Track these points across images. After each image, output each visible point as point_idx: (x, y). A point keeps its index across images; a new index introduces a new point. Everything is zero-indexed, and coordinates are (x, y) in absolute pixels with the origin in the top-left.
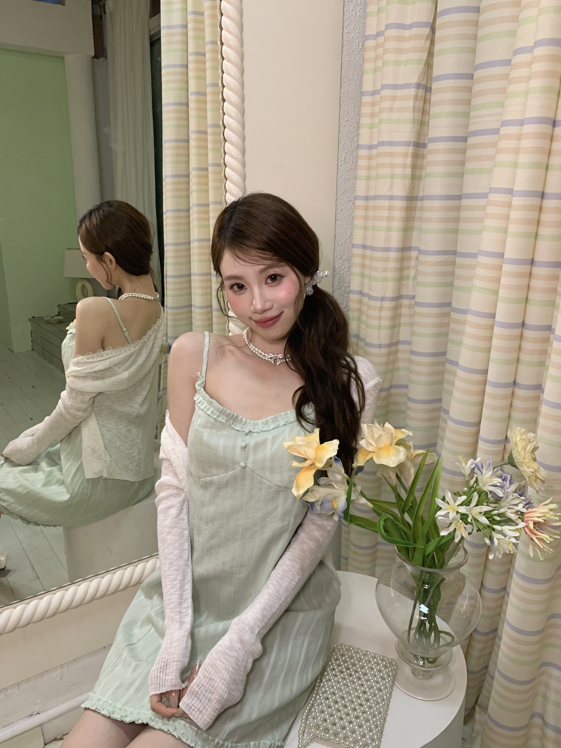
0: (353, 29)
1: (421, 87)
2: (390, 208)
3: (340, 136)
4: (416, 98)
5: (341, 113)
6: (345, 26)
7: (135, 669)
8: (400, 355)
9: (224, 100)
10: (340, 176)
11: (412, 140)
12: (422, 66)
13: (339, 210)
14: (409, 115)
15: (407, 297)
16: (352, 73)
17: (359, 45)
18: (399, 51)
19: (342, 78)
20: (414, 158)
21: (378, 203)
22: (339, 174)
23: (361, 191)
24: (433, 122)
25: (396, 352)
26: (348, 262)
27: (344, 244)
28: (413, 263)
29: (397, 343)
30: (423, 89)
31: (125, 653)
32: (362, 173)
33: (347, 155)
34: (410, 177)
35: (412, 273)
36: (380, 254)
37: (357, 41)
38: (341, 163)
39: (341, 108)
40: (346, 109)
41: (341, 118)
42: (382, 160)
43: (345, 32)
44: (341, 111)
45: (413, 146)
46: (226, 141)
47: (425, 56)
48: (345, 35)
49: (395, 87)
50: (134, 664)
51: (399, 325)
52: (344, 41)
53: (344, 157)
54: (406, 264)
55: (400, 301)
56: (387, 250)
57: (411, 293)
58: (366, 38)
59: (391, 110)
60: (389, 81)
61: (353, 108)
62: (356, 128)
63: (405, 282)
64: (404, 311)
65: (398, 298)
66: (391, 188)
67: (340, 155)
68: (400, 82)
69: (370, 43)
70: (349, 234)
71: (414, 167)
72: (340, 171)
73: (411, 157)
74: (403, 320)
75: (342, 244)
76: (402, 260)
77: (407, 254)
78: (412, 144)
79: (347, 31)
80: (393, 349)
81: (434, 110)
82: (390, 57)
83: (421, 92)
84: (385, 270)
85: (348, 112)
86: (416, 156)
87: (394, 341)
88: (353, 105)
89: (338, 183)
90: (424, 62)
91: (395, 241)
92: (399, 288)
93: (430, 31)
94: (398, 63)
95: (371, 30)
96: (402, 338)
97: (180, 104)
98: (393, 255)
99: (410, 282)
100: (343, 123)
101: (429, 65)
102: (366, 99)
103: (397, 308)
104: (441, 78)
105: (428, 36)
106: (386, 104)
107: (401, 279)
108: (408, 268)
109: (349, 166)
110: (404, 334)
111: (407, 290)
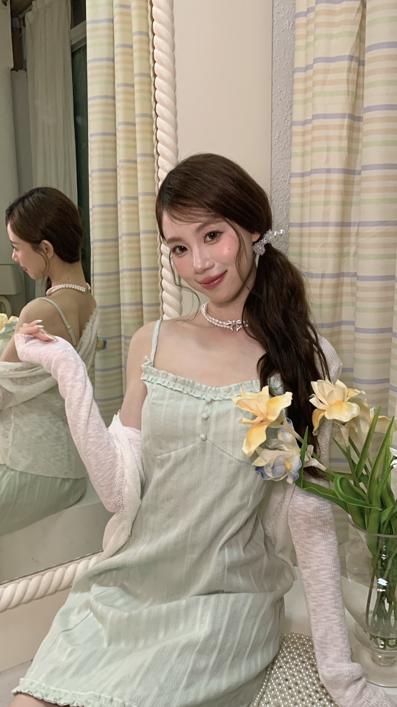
0: (283, 9)
1: (354, 59)
2: (327, 182)
3: (273, 114)
4: (349, 70)
5: (273, 92)
6: (275, 6)
7: (71, 654)
8: (344, 337)
9: (155, 76)
10: (274, 155)
11: (347, 112)
12: (354, 39)
13: (274, 190)
14: (343, 87)
15: (348, 275)
16: (283, 52)
17: (289, 25)
18: (330, 24)
19: (273, 57)
20: (350, 130)
21: (315, 176)
22: (273, 153)
23: (296, 168)
24: (366, 92)
25: (339, 333)
26: (285, 244)
27: (280, 225)
28: (353, 239)
29: (340, 323)
30: (356, 61)
31: (61, 640)
32: (297, 150)
33: (281, 134)
34: (346, 149)
35: (353, 249)
36: (318, 229)
37: (287, 22)
38: (275, 142)
39: (273, 87)
40: (279, 87)
41: (273, 97)
42: (317, 133)
43: (274, 12)
44: (273, 89)
45: (349, 118)
46: (157, 116)
47: (356, 28)
48: (275, 15)
49: (329, 60)
50: (69, 650)
51: (341, 304)
52: (274, 21)
53: (277, 135)
54: (345, 240)
55: (341, 278)
56: (326, 224)
57: (352, 270)
58: (296, 16)
59: (324, 83)
60: (321, 54)
61: (285, 87)
62: (289, 107)
63: (345, 259)
64: (346, 289)
65: (339, 275)
66: (328, 160)
67: (273, 134)
68: (333, 55)
69: (301, 20)
70: (285, 215)
71: (351, 139)
72: (274, 150)
73: (347, 129)
74: (346, 299)
75: (278, 225)
76: (341, 235)
77: (346, 229)
78: (347, 116)
79: (276, 11)
80: (336, 329)
81: (367, 80)
82: (320, 31)
83: (354, 65)
84: (324, 245)
85: (281, 91)
86: (352, 129)
87: (337, 320)
88: (285, 84)
89: (273, 162)
90: (355, 35)
91: (334, 216)
92: (340, 264)
93: (360, 5)
94: (330, 37)
95: (301, 8)
96: (344, 318)
97: (107, 97)
98: (332, 229)
99: (351, 258)
100: (276, 101)
101: (361, 37)
102: (298, 75)
103: (338, 285)
104: (373, 47)
105: (359, 9)
106: (319, 77)
107: (341, 256)
108: (348, 244)
109: (283, 145)
110: (346, 314)
111: (348, 267)
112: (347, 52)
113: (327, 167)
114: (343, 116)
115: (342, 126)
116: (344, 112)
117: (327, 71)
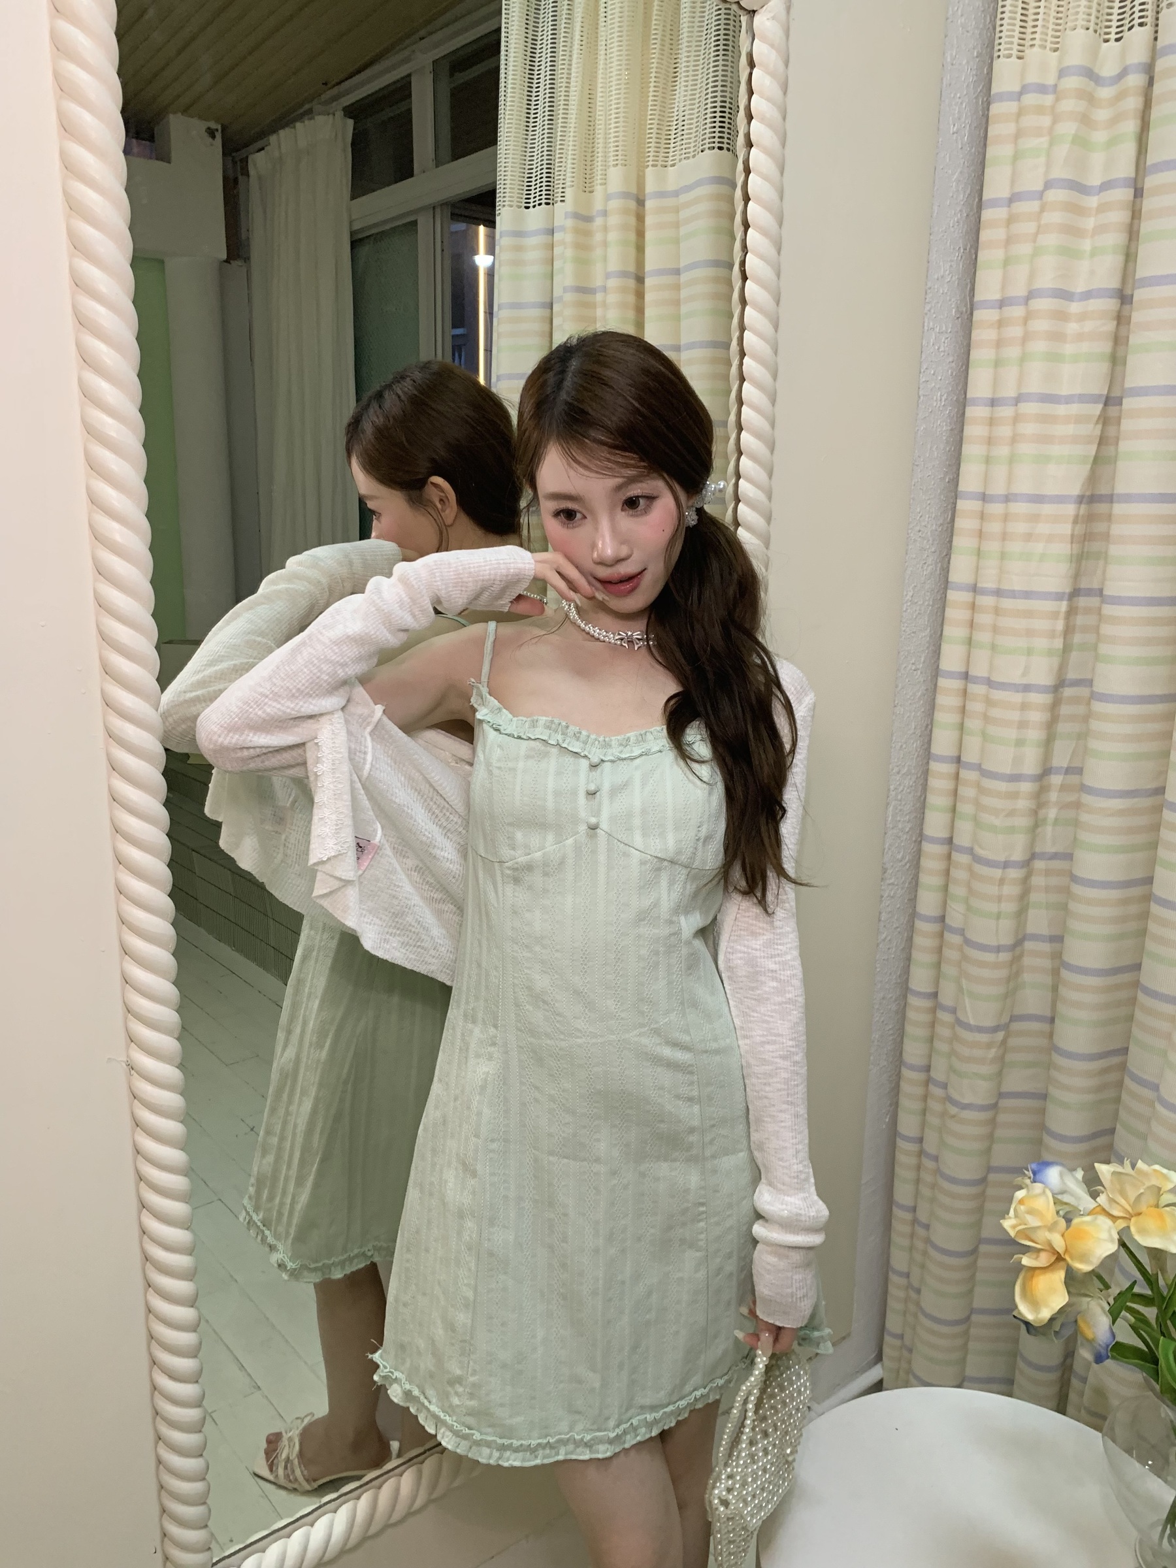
112: (1076, 490)
113: (1024, 681)
114: (1059, 597)
115: (1055, 615)
116: (1060, 590)
117: (1035, 518)
